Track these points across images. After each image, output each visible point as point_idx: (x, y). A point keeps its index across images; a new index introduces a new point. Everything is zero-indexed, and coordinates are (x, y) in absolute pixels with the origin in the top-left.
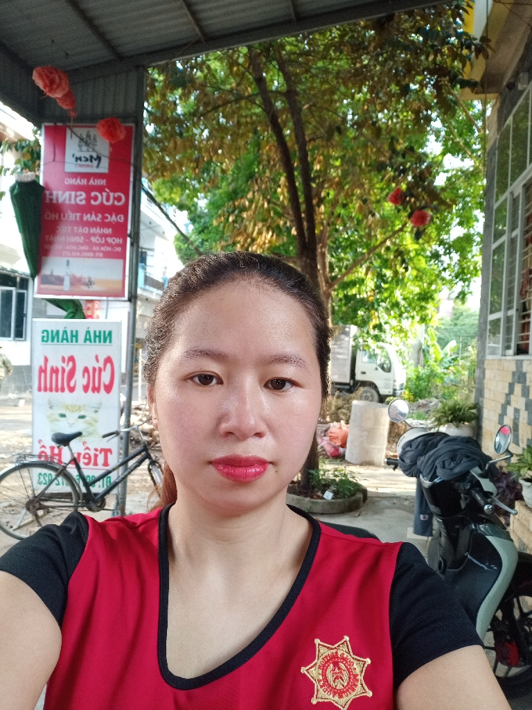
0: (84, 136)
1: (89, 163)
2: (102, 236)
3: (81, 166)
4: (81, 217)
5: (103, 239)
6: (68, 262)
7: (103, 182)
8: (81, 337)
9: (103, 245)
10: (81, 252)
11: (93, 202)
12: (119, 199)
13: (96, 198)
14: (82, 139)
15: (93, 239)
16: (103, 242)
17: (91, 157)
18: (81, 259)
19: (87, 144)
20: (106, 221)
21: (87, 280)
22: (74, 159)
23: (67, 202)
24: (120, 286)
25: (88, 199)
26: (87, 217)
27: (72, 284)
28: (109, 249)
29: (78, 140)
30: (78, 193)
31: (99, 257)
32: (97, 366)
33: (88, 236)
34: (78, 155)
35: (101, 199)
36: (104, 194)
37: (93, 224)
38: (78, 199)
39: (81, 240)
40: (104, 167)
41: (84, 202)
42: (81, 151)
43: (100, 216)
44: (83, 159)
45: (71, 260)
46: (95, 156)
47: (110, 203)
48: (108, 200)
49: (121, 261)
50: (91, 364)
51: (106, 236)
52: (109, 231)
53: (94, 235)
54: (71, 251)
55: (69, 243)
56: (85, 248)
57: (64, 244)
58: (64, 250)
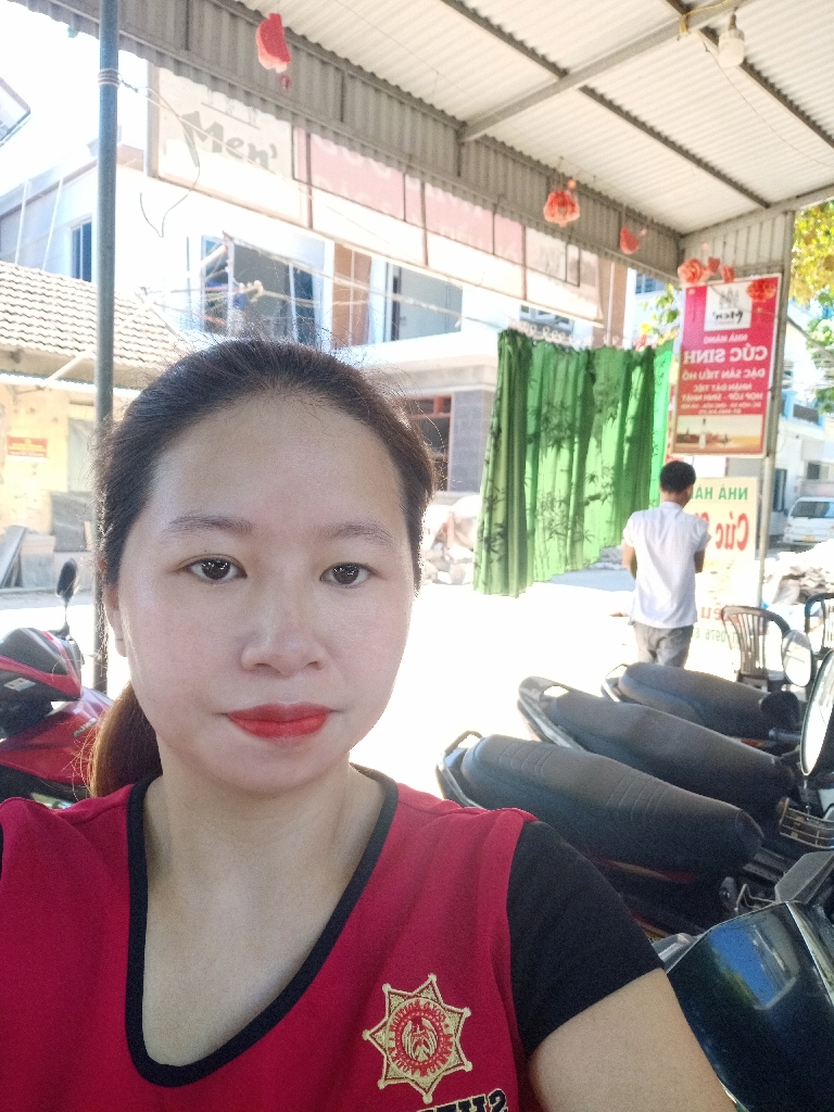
0: (726, 292)
1: (730, 319)
2: (740, 392)
3: (721, 324)
4: (720, 375)
5: (742, 395)
6: (704, 421)
7: (744, 337)
8: (716, 493)
9: (742, 401)
10: (718, 410)
11: (732, 359)
12: (760, 353)
13: (735, 355)
14: (723, 296)
15: (732, 397)
16: (742, 398)
17: (733, 314)
18: (717, 418)
19: (728, 300)
20: (746, 377)
21: (723, 438)
22: (714, 318)
23: (706, 361)
24: (758, 443)
25: (727, 356)
26: (726, 375)
27: (708, 442)
28: (747, 405)
29: (718, 298)
30: (718, 351)
31: (736, 414)
32: (731, 522)
33: (725, 394)
34: (718, 313)
35: (741, 354)
36: (745, 350)
37: (733, 381)
38: (717, 357)
39: (718, 397)
40: (746, 323)
41: (723, 360)
42: (721, 308)
43: (739, 372)
44: (724, 316)
45: (709, 419)
46: (736, 311)
47: (750, 358)
48: (748, 354)
49: (759, 418)
50: (725, 521)
51: (745, 392)
52: (748, 387)
53: (733, 392)
54: (708, 410)
55: (706, 402)
56: (723, 405)
57: (701, 403)
58: (701, 408)
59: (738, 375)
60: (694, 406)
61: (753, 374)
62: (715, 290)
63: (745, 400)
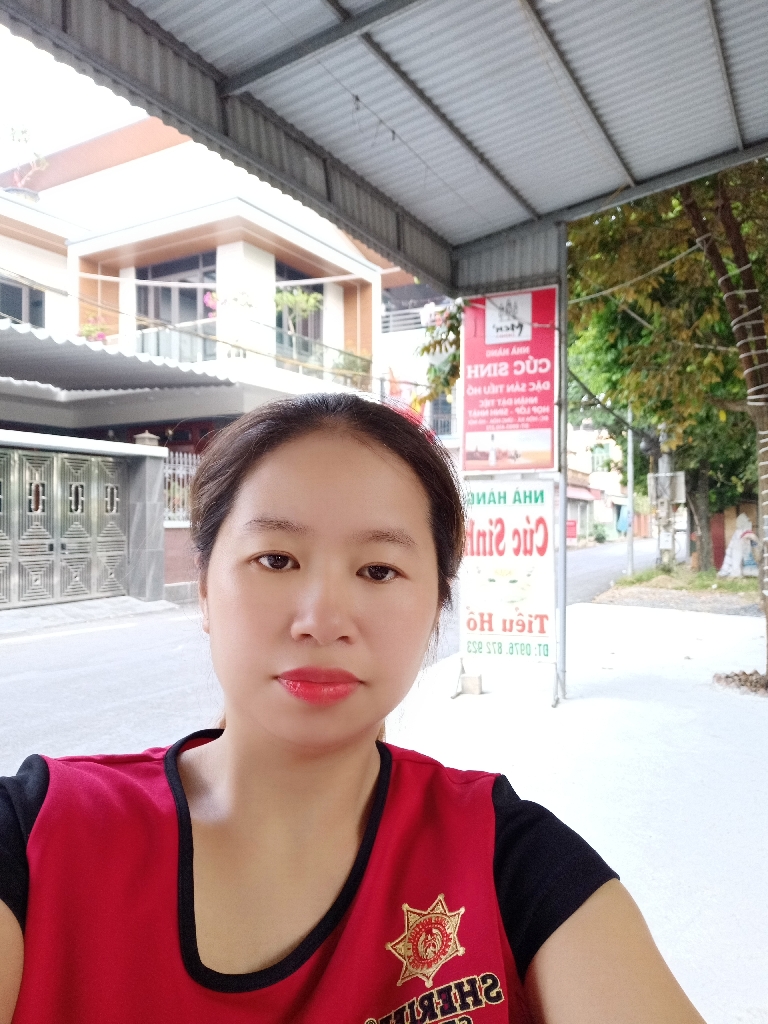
0: (505, 305)
1: (510, 332)
2: (527, 406)
3: (502, 336)
4: (505, 389)
5: (529, 409)
6: (493, 437)
8: (510, 498)
9: (529, 416)
10: (505, 425)
11: (516, 372)
12: (544, 366)
13: (519, 368)
14: (502, 309)
15: (518, 411)
16: (529, 412)
17: (513, 326)
19: (508, 312)
20: (531, 390)
21: (513, 454)
22: (495, 330)
23: (490, 375)
24: (549, 457)
25: (511, 369)
26: (511, 388)
27: (498, 458)
28: (534, 419)
29: (497, 310)
30: (501, 364)
31: (525, 428)
33: (512, 408)
34: (499, 325)
35: (525, 367)
36: (528, 362)
37: (518, 395)
38: (501, 371)
39: (504, 412)
40: (527, 334)
41: (506, 374)
42: (501, 320)
43: (524, 385)
44: (504, 329)
45: (496, 434)
46: (516, 323)
47: (534, 371)
48: (532, 367)
49: (549, 431)
50: (522, 526)
51: (531, 406)
52: (534, 400)
53: (519, 406)
54: (495, 425)
55: (493, 417)
56: (510, 420)
57: (488, 418)
58: (488, 424)
59: (523, 388)
60: (482, 422)
61: (538, 387)
62: (493, 303)
63: (533, 414)
